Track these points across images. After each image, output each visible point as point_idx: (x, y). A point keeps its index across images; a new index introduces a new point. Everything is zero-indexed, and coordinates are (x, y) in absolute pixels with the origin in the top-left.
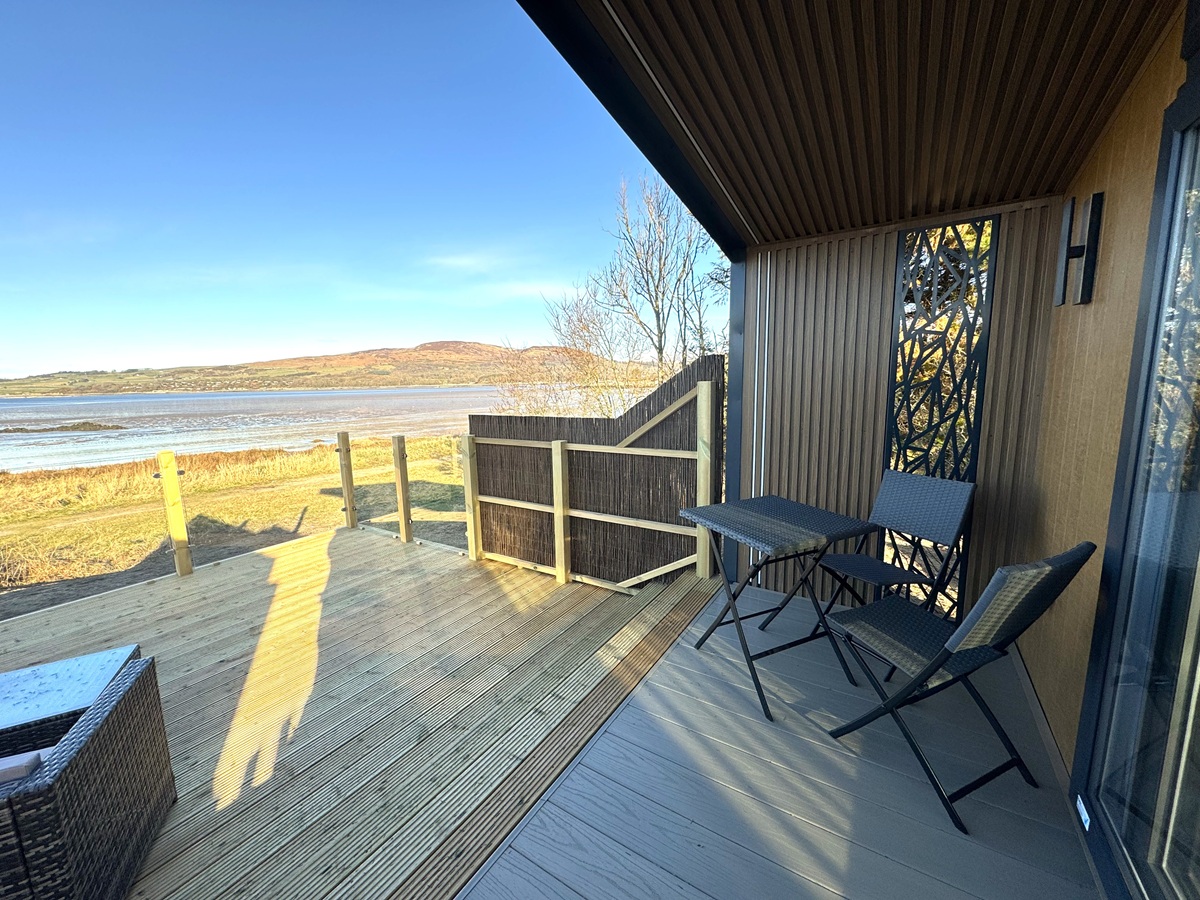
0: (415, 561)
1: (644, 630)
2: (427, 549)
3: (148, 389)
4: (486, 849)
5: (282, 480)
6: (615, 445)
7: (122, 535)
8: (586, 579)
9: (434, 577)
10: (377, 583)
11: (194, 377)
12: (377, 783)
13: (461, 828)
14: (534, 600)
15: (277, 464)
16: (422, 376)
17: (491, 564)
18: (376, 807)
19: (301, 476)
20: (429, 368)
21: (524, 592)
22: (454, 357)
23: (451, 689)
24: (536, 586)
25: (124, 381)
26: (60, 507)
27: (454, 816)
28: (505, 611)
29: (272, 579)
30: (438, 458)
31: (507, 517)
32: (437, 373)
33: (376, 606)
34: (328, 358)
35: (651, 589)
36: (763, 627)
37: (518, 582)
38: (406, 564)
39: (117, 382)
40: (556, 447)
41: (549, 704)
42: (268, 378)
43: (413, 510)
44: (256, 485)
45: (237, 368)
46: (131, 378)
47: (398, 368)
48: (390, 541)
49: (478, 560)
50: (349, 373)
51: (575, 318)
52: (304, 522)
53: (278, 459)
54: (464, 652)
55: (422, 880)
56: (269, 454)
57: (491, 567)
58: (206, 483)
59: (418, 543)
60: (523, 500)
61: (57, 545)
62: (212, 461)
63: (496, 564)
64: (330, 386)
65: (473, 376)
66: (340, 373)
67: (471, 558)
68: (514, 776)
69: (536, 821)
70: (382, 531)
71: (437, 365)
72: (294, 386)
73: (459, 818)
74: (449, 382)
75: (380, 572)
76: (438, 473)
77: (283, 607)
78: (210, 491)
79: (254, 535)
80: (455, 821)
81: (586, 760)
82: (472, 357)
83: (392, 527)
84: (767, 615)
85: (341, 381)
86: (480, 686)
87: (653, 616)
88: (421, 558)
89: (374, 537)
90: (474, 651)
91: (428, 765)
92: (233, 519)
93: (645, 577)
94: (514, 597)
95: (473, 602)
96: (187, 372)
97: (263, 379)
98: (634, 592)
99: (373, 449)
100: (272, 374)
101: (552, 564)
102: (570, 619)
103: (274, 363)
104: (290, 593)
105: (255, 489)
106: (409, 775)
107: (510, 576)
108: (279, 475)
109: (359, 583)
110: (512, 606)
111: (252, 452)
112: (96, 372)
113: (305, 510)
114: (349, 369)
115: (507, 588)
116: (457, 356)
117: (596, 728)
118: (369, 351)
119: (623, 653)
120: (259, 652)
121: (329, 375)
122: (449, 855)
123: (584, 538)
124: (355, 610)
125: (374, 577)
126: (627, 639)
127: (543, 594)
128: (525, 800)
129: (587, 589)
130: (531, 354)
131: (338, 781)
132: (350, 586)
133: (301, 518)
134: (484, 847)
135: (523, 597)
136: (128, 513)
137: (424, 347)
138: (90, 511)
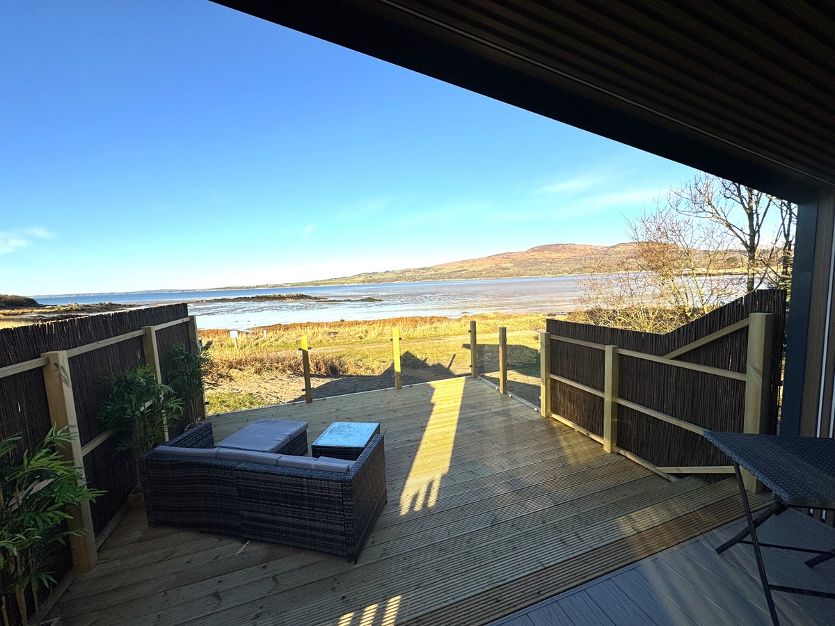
0: (506, 408)
1: (667, 516)
2: (514, 402)
3: (393, 281)
4: (512, 607)
5: (446, 335)
6: (661, 355)
7: (378, 357)
8: (629, 456)
9: (516, 422)
10: (483, 417)
11: (411, 274)
12: (467, 537)
13: (502, 587)
14: (582, 459)
15: (443, 327)
16: (531, 270)
17: (555, 422)
18: (463, 551)
19: (454, 335)
20: (536, 264)
21: (576, 450)
22: (554, 255)
23: (515, 501)
24: (585, 448)
25: (384, 277)
26: (359, 340)
27: (499, 578)
28: (559, 460)
29: (433, 401)
30: (536, 330)
31: (571, 393)
32: (540, 267)
33: (480, 432)
34: (474, 261)
35: (688, 482)
36: (811, 564)
37: (573, 442)
38: (501, 409)
39: (382, 277)
40: (609, 350)
41: (572, 539)
42: (442, 274)
43: (509, 372)
44: (433, 337)
45: (430, 268)
46: (386, 275)
47: (515, 265)
48: (494, 391)
49: (546, 417)
50: (485, 269)
51: (654, 229)
52: (453, 364)
53: (444, 324)
54: (528, 479)
55: (478, 602)
56: (440, 319)
57: (555, 425)
58: (411, 334)
59: (510, 396)
60: (582, 383)
61: (357, 358)
62: (415, 321)
63: (559, 423)
64: (474, 278)
65: (567, 269)
66: (480, 269)
67: (542, 414)
68: (538, 575)
69: (545, 609)
70: (490, 383)
71: (541, 262)
72: (456, 278)
73: (502, 581)
74: (549, 273)
75: (486, 410)
76: (534, 341)
77: (436, 419)
78: (413, 339)
79: (429, 367)
80: (499, 582)
81: (589, 591)
82: (567, 255)
83: (496, 381)
84: (816, 555)
85: (481, 274)
86: (533, 506)
87: (679, 508)
88: (511, 407)
89: (485, 386)
90: (533, 481)
91: (493, 541)
92: (421, 356)
93: (684, 470)
94: (568, 452)
95: (538, 447)
96: (408, 271)
97: (441, 274)
98: (673, 479)
99: (494, 321)
100: (445, 271)
101: (601, 435)
102: (610, 483)
103: (446, 265)
104: (440, 411)
105: (432, 340)
106: (484, 542)
107: (568, 435)
108: (444, 333)
109: (474, 414)
110: (565, 457)
111: (432, 318)
112: (374, 273)
113: (454, 356)
114: (485, 267)
115: (564, 444)
116: (557, 254)
117: (602, 573)
118: (498, 255)
119: (641, 527)
120: (424, 441)
121: (474, 271)
122: (493, 598)
123: (629, 422)
124: (469, 431)
125: (482, 413)
126: (647, 518)
127: (590, 456)
128: (542, 593)
129: (628, 463)
130: (618, 249)
131: (450, 527)
132: (470, 415)
133: (452, 361)
134: (511, 605)
135: (575, 454)
136: (381, 346)
137: (533, 250)
138: (368, 343)
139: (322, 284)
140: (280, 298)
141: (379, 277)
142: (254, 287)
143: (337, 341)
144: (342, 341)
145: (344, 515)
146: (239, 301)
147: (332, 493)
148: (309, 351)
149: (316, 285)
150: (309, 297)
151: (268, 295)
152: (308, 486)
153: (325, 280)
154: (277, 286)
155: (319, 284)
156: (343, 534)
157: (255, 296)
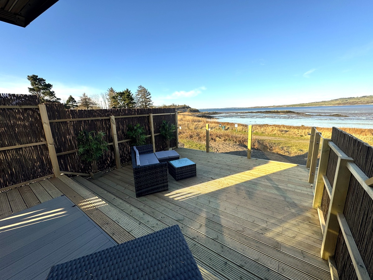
3: (368, 103)
39: (357, 101)
46: (363, 99)
112: (351, 98)
139: (306, 105)
140: (278, 112)
141: (354, 100)
142: (267, 107)
143: (285, 135)
146: (257, 113)
149: (302, 106)
150: (294, 112)
151: (271, 111)
153: (309, 103)
154: (279, 106)
155: (305, 105)
157: (265, 111)
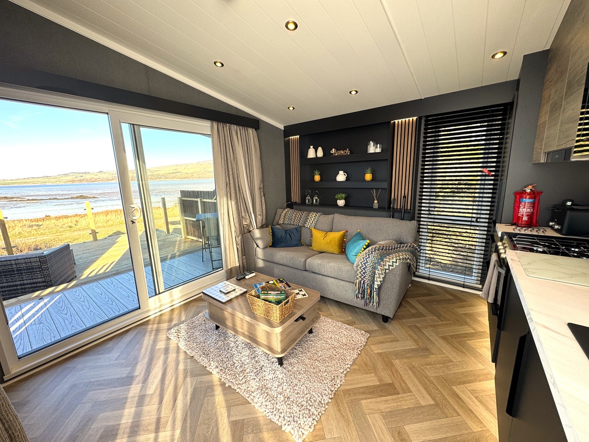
0: (166, 238)
3: (108, 180)
6: (213, 199)
25: (98, 177)
26: (68, 229)
31: (191, 224)
34: (186, 165)
38: (162, 239)
39: (95, 177)
40: (199, 200)
42: (159, 175)
49: (185, 238)
50: (196, 172)
57: (189, 241)
59: (171, 234)
60: (194, 218)
66: (192, 172)
72: (171, 178)
85: (192, 176)
100: (161, 173)
112: (86, 173)
114: (196, 170)
121: (187, 173)
138: (79, 230)
141: (92, 176)
144: (47, 231)
145: (43, 273)
147: (33, 264)
148: (5, 220)
152: (16, 264)
155: (10, 183)
156: (43, 282)
